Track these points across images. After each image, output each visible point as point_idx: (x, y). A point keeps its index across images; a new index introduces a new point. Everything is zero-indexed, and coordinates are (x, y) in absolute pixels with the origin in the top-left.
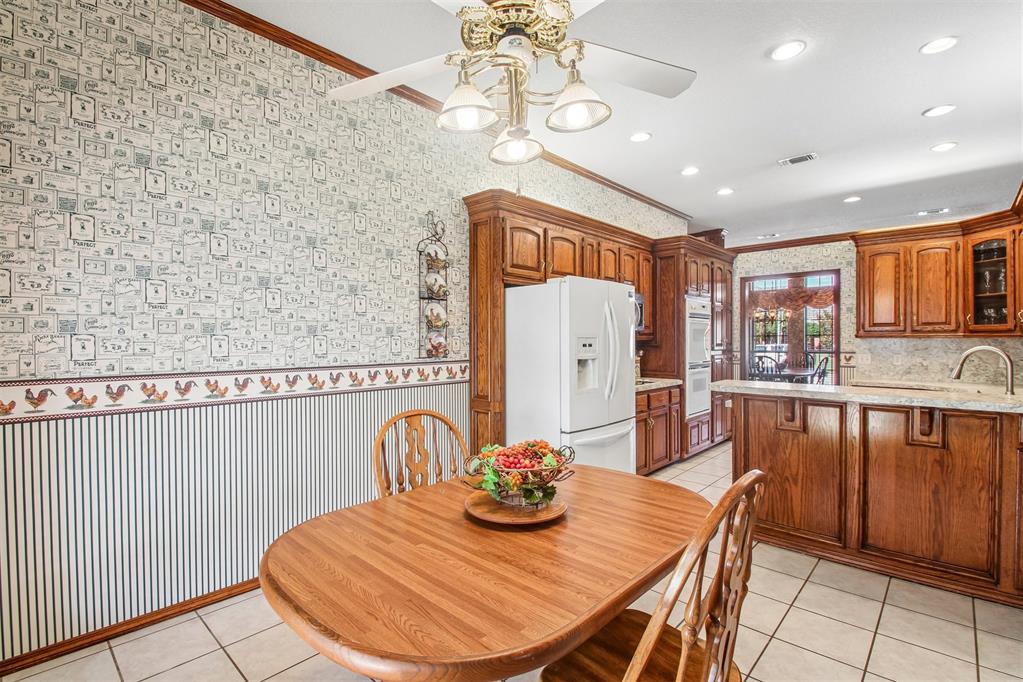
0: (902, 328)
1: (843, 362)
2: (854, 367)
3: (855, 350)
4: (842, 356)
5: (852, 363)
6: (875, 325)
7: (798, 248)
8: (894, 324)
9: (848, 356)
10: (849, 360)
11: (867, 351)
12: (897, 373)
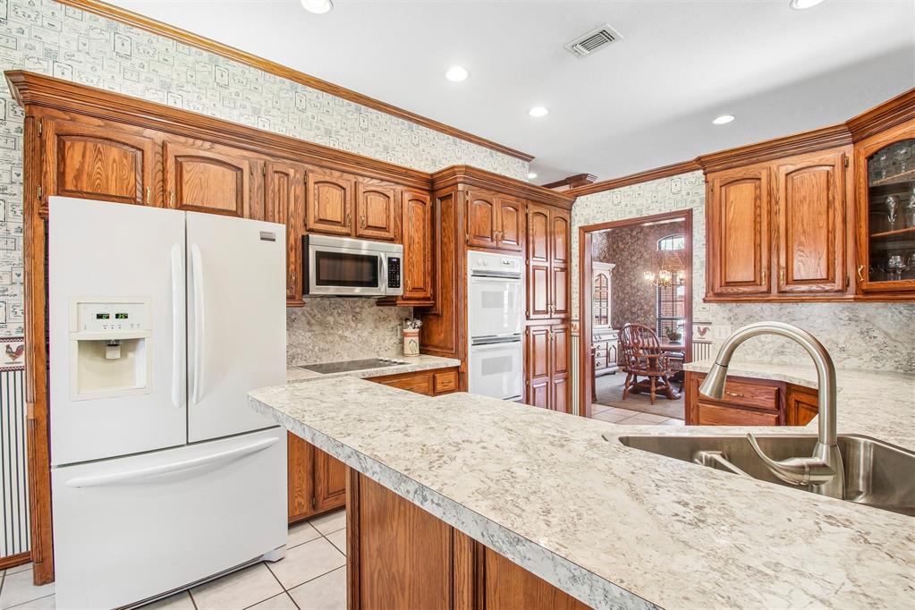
0: (764, 288)
1: (696, 336)
2: (710, 343)
3: (710, 320)
4: (695, 328)
5: (707, 337)
6: (728, 284)
7: (642, 185)
8: (753, 283)
9: (702, 327)
10: (703, 332)
11: (726, 321)
12: (766, 353)
